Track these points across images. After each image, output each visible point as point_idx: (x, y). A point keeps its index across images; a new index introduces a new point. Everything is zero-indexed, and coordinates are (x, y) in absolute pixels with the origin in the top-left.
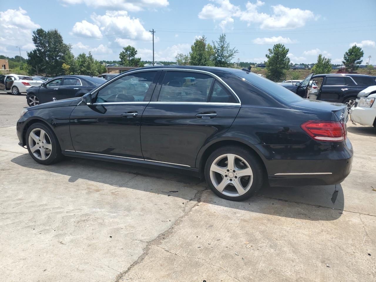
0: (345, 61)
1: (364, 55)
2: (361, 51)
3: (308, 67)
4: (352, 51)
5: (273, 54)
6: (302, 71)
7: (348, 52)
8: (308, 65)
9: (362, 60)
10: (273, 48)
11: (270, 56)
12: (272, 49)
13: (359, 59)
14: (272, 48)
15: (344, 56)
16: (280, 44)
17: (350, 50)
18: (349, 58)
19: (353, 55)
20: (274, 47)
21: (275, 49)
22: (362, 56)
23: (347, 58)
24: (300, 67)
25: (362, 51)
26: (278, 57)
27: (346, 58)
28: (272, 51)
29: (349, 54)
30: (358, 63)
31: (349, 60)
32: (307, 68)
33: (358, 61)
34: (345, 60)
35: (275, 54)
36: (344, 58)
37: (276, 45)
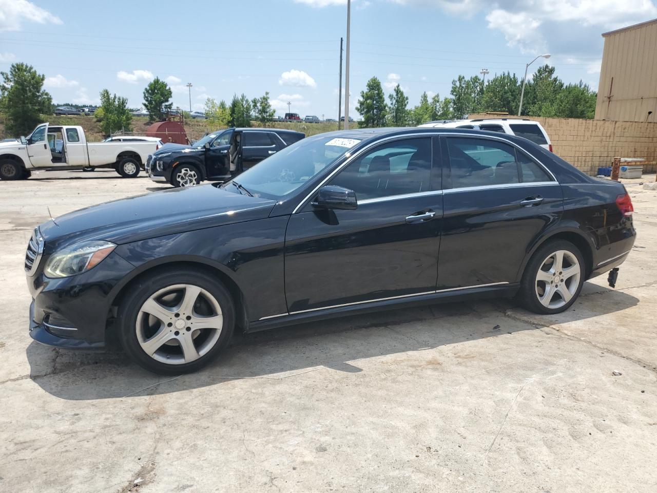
0: (147, 103)
1: (172, 95)
2: (167, 88)
3: (83, 111)
4: (155, 88)
5: (12, 84)
6: (75, 118)
7: (148, 88)
8: (85, 106)
9: (172, 103)
10: (11, 72)
11: (9, 86)
12: (9, 73)
13: (167, 101)
14: (7, 70)
15: (143, 95)
16: (25, 64)
17: (150, 85)
18: (151, 98)
19: (157, 94)
20: (11, 68)
21: (14, 73)
22: (171, 97)
23: (149, 99)
24: (68, 110)
25: (170, 89)
26: (24, 90)
27: (147, 98)
28: (10, 77)
29: (150, 91)
30: (166, 107)
31: (154, 102)
32: (83, 113)
33: (167, 104)
34: (147, 100)
35: (16, 82)
36: (144, 98)
37: (15, 66)
